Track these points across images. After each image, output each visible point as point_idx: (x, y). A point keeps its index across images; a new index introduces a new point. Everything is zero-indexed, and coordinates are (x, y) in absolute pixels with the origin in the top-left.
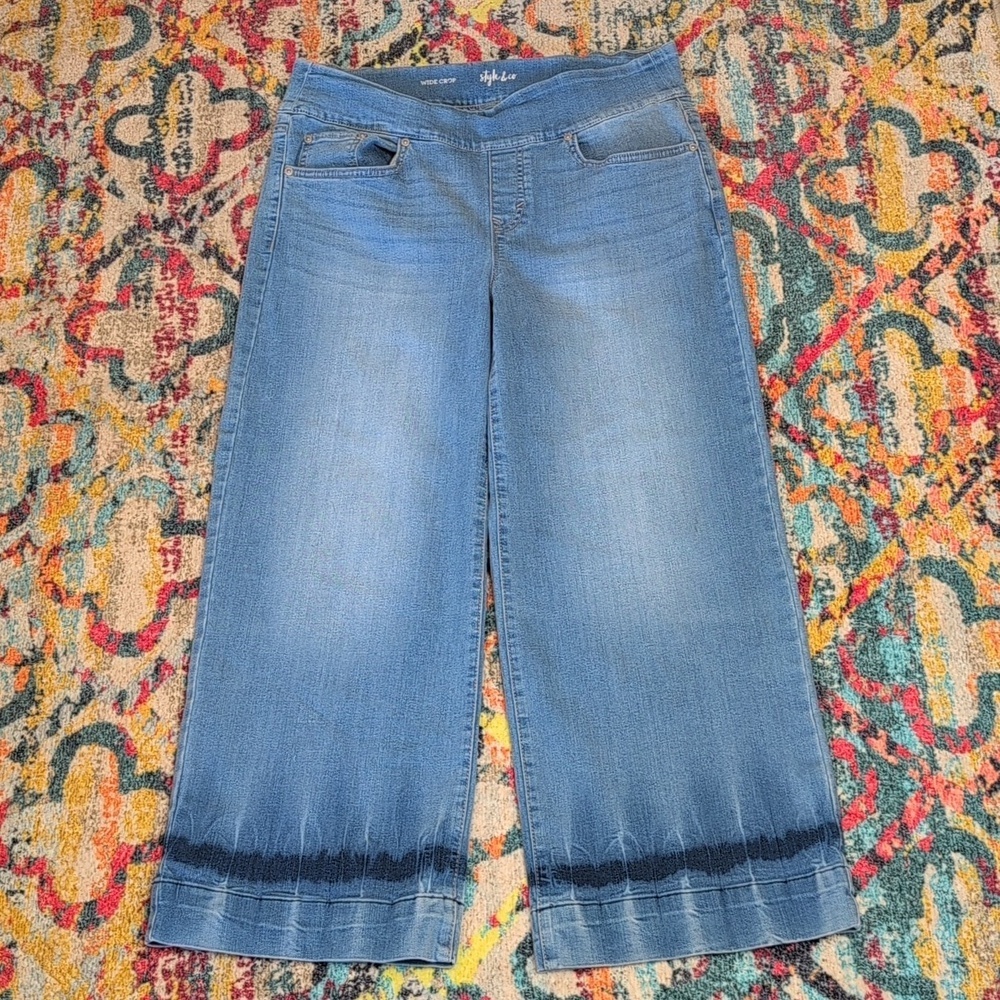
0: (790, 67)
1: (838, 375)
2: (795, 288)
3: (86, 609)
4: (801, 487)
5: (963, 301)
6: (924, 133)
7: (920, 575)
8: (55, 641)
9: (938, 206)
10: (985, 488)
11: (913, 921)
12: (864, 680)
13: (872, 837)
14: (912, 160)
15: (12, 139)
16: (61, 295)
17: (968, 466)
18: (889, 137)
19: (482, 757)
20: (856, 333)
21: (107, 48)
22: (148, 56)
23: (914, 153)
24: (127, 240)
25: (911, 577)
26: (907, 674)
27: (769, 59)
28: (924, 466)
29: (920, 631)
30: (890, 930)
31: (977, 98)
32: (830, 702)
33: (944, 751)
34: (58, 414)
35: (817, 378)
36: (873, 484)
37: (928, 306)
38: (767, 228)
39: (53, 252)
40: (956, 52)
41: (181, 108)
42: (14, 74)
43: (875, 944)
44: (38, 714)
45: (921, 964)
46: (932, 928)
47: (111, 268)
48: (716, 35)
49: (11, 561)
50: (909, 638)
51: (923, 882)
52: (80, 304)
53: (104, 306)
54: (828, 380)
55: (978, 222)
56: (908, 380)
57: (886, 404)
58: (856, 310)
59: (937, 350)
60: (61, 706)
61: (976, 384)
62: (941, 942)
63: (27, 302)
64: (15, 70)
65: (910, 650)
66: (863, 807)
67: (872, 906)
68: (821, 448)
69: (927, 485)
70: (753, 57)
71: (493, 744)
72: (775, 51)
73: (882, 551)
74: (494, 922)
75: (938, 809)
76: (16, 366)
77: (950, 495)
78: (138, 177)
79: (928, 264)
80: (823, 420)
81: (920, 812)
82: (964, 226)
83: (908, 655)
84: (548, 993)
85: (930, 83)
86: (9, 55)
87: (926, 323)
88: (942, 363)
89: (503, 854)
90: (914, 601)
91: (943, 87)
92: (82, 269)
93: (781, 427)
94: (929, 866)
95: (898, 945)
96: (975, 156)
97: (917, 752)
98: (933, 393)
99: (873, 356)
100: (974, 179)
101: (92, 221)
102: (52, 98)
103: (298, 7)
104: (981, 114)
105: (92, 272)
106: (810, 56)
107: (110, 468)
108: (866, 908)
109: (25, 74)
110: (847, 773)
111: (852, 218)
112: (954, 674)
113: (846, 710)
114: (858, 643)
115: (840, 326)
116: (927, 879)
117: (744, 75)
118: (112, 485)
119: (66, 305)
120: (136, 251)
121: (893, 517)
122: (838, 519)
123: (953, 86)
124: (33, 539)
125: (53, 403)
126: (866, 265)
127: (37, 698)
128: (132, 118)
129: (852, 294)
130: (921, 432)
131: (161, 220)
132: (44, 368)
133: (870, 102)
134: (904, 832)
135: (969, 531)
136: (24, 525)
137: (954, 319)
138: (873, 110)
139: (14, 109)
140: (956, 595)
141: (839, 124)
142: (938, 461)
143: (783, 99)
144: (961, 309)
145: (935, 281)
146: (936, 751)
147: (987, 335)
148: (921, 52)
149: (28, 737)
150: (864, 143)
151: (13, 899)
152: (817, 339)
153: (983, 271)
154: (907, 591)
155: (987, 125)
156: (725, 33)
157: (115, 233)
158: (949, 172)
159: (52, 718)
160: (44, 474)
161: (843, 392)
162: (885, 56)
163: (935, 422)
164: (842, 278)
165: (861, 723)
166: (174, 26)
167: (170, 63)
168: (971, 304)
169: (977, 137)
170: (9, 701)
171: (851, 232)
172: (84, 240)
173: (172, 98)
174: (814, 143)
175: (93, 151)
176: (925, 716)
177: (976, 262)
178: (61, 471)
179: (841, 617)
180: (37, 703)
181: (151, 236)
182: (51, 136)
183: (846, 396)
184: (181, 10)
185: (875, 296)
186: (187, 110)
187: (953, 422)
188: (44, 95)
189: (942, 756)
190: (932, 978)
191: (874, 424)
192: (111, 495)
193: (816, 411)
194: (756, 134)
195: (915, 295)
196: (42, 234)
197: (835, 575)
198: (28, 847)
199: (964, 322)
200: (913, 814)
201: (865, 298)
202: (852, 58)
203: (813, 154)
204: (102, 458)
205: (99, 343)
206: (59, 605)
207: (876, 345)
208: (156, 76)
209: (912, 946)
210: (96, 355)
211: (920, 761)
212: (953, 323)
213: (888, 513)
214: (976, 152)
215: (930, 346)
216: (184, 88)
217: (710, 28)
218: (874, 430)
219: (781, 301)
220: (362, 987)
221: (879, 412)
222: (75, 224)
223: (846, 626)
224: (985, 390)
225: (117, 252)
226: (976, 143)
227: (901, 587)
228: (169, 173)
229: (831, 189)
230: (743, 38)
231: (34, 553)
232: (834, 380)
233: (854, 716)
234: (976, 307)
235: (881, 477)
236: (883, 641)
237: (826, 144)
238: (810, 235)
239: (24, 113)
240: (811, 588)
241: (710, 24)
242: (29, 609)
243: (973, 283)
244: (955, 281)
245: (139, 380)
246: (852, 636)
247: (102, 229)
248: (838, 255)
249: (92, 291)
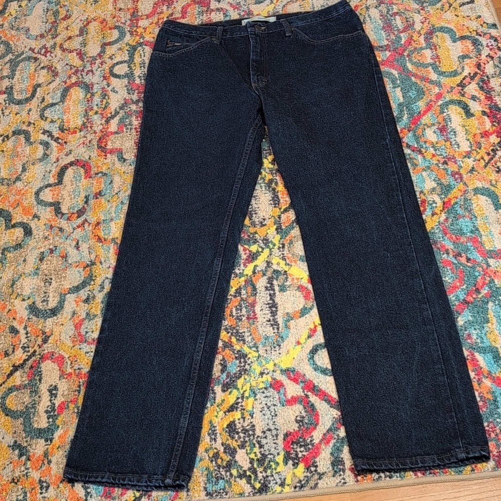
0: (397, 17)
1: (430, 125)
2: (408, 95)
3: (113, 244)
4: (418, 167)
5: (481, 92)
6: (457, 34)
7: (474, 195)
8: (100, 257)
9: (467, 59)
10: (499, 159)
11: (485, 325)
12: (453, 236)
13: (463, 295)
14: (453, 44)
15: (70, 77)
16: (95, 131)
17: (491, 152)
18: (442, 37)
19: (288, 282)
20: (436, 108)
21: (108, 41)
22: (125, 43)
23: (454, 41)
24: (121, 108)
25: (470, 195)
26: (472, 232)
27: (388, 15)
28: (471, 154)
29: (476, 216)
30: (475, 329)
31: (479, 19)
32: (439, 246)
33: (492, 259)
34: (96, 174)
35: (421, 127)
36: (449, 163)
37: (466, 95)
38: (394, 75)
39: (91, 116)
40: (468, 4)
41: (141, 59)
42: (70, 54)
43: (469, 335)
44: (94, 284)
45: (491, 341)
46: (494, 326)
47: (115, 119)
48: (365, 9)
49: (80, 230)
50: (472, 218)
51: (488, 309)
52: (103, 134)
53: (112, 133)
54: (426, 127)
55: (485, 64)
56: (460, 123)
57: (452, 133)
58: (436, 100)
59: (472, 111)
60: (104, 280)
61: (491, 122)
62: (498, 331)
63: (80, 135)
64: (70, 52)
65: (472, 223)
66: (458, 284)
67: (466, 320)
68: (426, 152)
69: (474, 161)
70: (381, 16)
71: (292, 277)
72: (390, 12)
73: (456, 187)
74: (298, 343)
75: (492, 281)
76: (77, 158)
77: (484, 164)
78: (124, 85)
79: (464, 81)
80: (425, 142)
81: (484, 284)
82: (478, 66)
83: (472, 224)
84: (325, 367)
85: (458, 16)
86: (68, 48)
87: (466, 102)
88: (475, 116)
89: (300, 317)
90: (472, 204)
91: (463, 17)
92: (103, 121)
93: (407, 146)
94: (490, 302)
95: (479, 335)
96: (480, 40)
97: (480, 261)
98: (472, 127)
99: (445, 116)
100: (481, 48)
101: (106, 103)
102: (87, 62)
103: (187, 19)
104: (481, 25)
105: (107, 121)
106: (406, 12)
107: (119, 191)
108: (463, 322)
109: (75, 54)
110: (450, 271)
111: (430, 68)
112: (493, 230)
113: (446, 248)
114: (449, 222)
115: (429, 107)
116: (490, 308)
117: (378, 22)
118: (121, 198)
119: (97, 135)
120: (125, 112)
121: (460, 175)
122: (436, 178)
123: (468, 16)
124: (88, 220)
125: (94, 170)
126: (438, 84)
127: (94, 278)
128: (121, 65)
129: (433, 95)
130: (468, 142)
131: (135, 100)
132: (89, 159)
133: (433, 26)
134: (478, 291)
135: (493, 176)
136: (84, 216)
137: (478, 99)
138: (435, 29)
139: (71, 68)
140: (490, 200)
141: (421, 35)
142: (477, 152)
143: (396, 29)
144: (480, 95)
145: (468, 86)
146: (488, 259)
147: (493, 104)
148: (453, 6)
149: (90, 293)
150: (432, 41)
151: (88, 355)
152: (420, 113)
153: (489, 81)
154: (469, 201)
155: (484, 29)
156: (368, 8)
157: (116, 106)
158: (470, 46)
159: (101, 285)
160: (91, 196)
161: (433, 130)
162: (438, 9)
163: (474, 137)
164: (428, 90)
165: (454, 252)
166: (135, 31)
167: (135, 44)
168: (485, 93)
169: (481, 33)
170: (81, 281)
171: (430, 73)
172: (104, 110)
173: (136, 56)
174: (410, 42)
175: (105, 78)
176: (482, 247)
177: (485, 78)
178: (98, 195)
179: (441, 214)
180: (94, 280)
181: (131, 106)
182: (87, 75)
183: (435, 132)
184: (139, 25)
185: (443, 95)
186: (143, 60)
187: (482, 137)
188: (83, 61)
189: (491, 261)
190: (496, 346)
191: (448, 141)
192: (120, 201)
193: (422, 139)
194: (386, 43)
195: (461, 93)
196: (86, 110)
197: (437, 198)
198: (92, 335)
199: (482, 100)
200: (481, 284)
201: (439, 96)
202: (424, 12)
203: (410, 47)
204: (116, 188)
205: (111, 147)
206: (101, 244)
207: (445, 112)
208: (129, 49)
209: (486, 334)
210: (111, 152)
211: (482, 264)
212: (478, 101)
213: (457, 173)
214: (480, 39)
215: (469, 111)
216: (141, 52)
217: (362, 7)
218: (448, 143)
219: (402, 101)
220: (243, 373)
221: (449, 136)
222: (99, 105)
223: (443, 216)
224: (495, 123)
225: (117, 113)
226: (480, 35)
227: (466, 200)
228: (137, 83)
229: (420, 58)
230: (376, 10)
231: (89, 225)
232: (428, 127)
233: (450, 250)
234: (487, 94)
235: (453, 160)
236: (460, 220)
237: (416, 43)
238: (413, 76)
239: (75, 68)
240: (427, 204)
241: (361, 6)
242: (88, 246)
243: (485, 85)
244: (477, 86)
245: (129, 158)
246: (447, 219)
247: (110, 105)
248: (426, 82)
249: (108, 128)
